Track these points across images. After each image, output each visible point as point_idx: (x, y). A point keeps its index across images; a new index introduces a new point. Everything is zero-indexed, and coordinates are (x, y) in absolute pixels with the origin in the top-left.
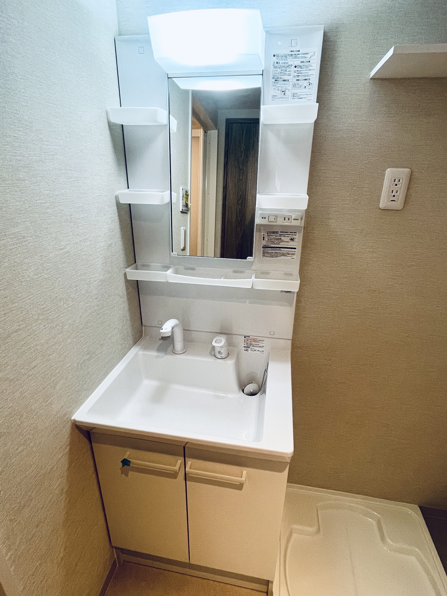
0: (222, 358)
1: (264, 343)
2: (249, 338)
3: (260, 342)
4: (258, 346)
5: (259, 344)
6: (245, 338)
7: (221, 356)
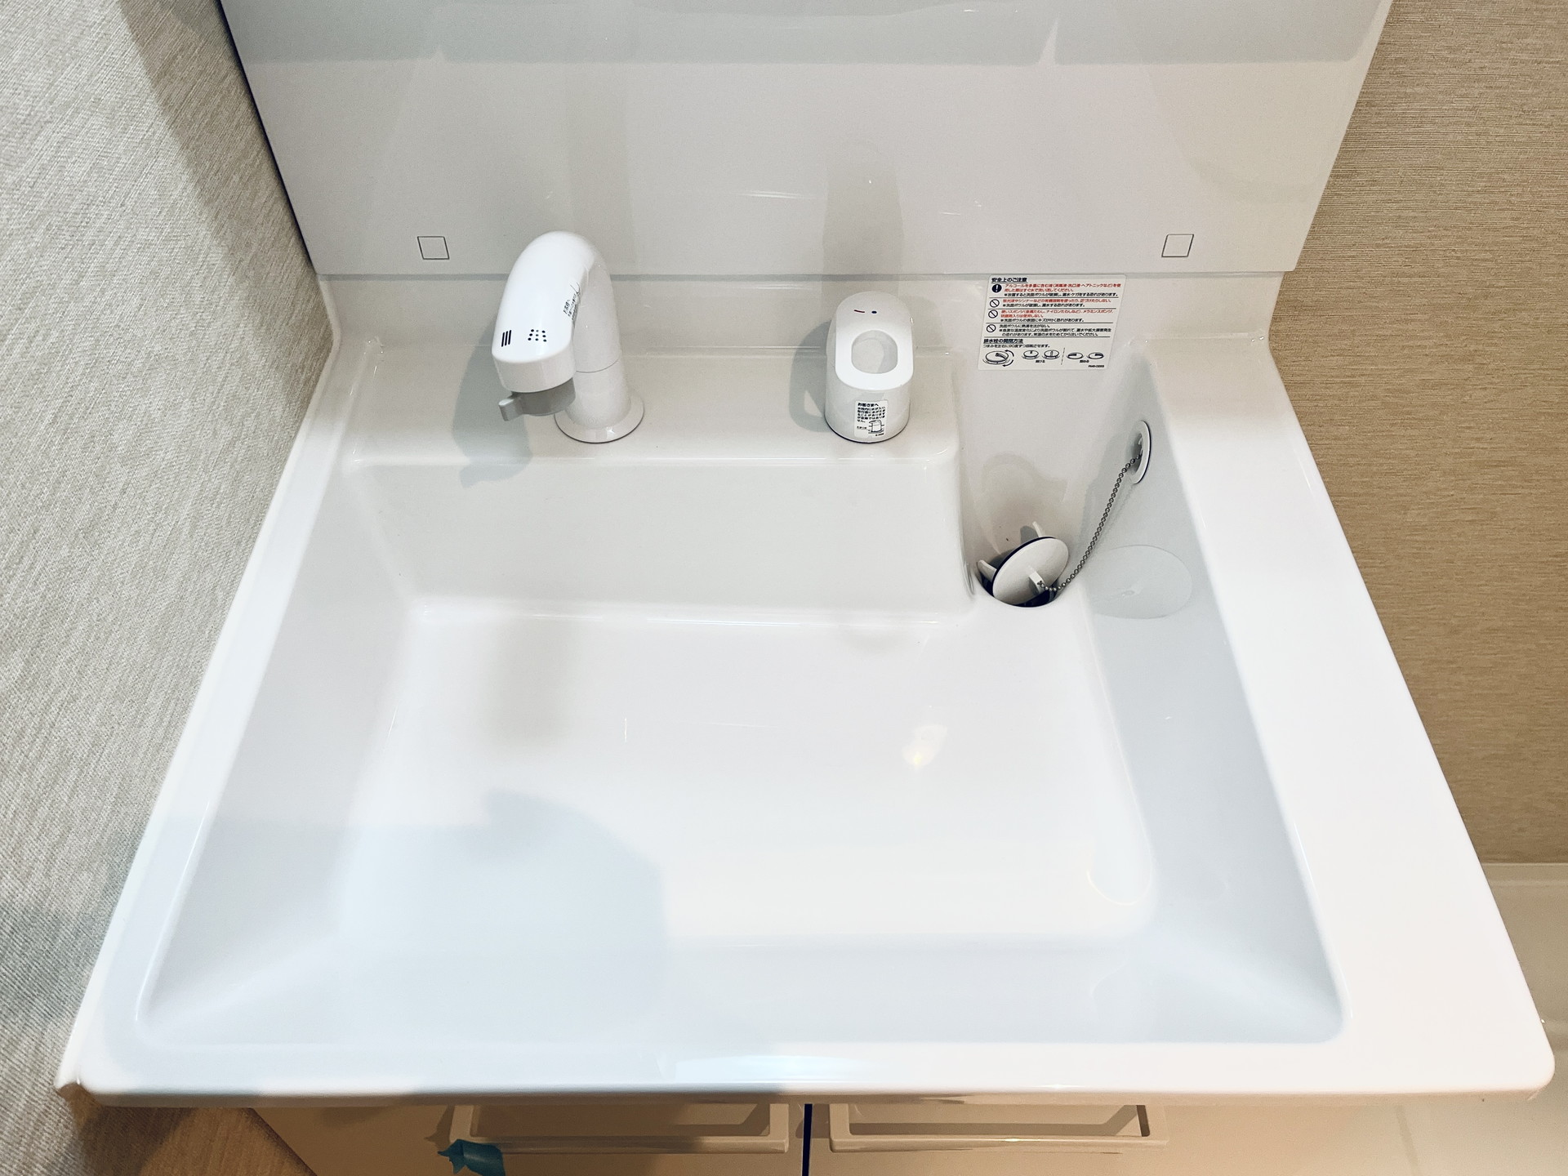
0: (880, 438)
1: (1110, 310)
2: (1019, 286)
3: (1087, 305)
4: (1076, 326)
5: (1085, 317)
6: (997, 289)
7: (877, 428)
